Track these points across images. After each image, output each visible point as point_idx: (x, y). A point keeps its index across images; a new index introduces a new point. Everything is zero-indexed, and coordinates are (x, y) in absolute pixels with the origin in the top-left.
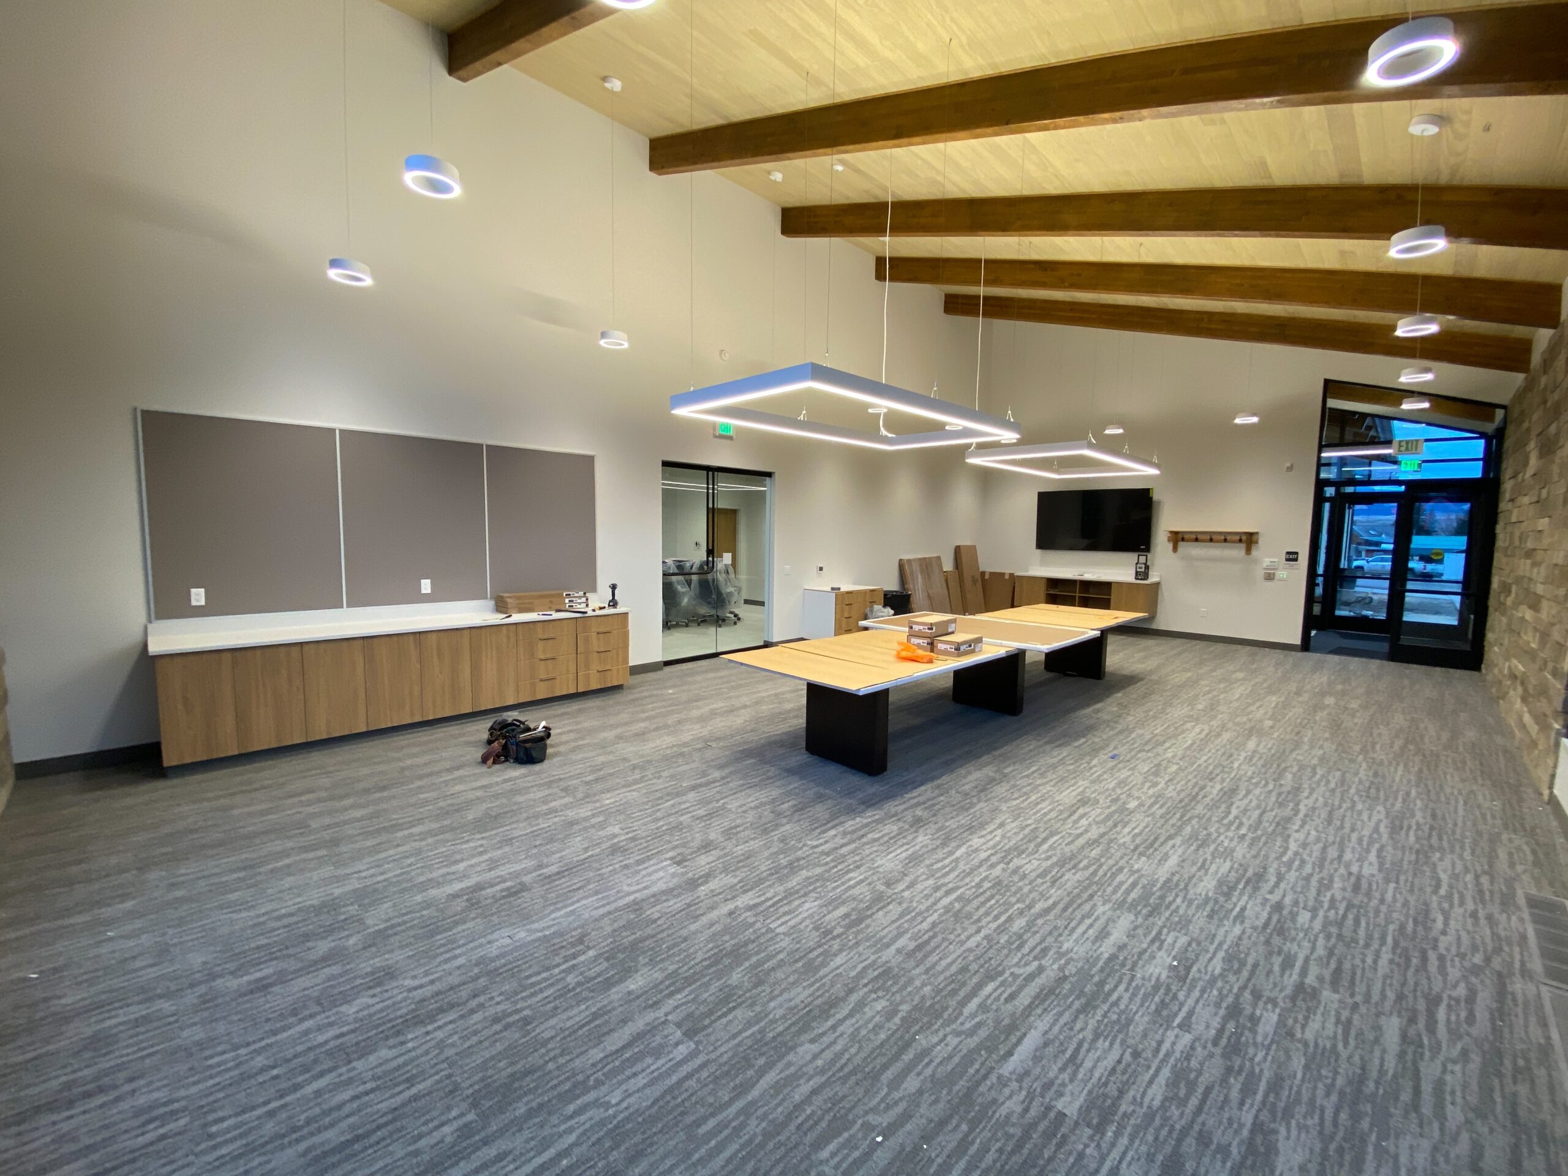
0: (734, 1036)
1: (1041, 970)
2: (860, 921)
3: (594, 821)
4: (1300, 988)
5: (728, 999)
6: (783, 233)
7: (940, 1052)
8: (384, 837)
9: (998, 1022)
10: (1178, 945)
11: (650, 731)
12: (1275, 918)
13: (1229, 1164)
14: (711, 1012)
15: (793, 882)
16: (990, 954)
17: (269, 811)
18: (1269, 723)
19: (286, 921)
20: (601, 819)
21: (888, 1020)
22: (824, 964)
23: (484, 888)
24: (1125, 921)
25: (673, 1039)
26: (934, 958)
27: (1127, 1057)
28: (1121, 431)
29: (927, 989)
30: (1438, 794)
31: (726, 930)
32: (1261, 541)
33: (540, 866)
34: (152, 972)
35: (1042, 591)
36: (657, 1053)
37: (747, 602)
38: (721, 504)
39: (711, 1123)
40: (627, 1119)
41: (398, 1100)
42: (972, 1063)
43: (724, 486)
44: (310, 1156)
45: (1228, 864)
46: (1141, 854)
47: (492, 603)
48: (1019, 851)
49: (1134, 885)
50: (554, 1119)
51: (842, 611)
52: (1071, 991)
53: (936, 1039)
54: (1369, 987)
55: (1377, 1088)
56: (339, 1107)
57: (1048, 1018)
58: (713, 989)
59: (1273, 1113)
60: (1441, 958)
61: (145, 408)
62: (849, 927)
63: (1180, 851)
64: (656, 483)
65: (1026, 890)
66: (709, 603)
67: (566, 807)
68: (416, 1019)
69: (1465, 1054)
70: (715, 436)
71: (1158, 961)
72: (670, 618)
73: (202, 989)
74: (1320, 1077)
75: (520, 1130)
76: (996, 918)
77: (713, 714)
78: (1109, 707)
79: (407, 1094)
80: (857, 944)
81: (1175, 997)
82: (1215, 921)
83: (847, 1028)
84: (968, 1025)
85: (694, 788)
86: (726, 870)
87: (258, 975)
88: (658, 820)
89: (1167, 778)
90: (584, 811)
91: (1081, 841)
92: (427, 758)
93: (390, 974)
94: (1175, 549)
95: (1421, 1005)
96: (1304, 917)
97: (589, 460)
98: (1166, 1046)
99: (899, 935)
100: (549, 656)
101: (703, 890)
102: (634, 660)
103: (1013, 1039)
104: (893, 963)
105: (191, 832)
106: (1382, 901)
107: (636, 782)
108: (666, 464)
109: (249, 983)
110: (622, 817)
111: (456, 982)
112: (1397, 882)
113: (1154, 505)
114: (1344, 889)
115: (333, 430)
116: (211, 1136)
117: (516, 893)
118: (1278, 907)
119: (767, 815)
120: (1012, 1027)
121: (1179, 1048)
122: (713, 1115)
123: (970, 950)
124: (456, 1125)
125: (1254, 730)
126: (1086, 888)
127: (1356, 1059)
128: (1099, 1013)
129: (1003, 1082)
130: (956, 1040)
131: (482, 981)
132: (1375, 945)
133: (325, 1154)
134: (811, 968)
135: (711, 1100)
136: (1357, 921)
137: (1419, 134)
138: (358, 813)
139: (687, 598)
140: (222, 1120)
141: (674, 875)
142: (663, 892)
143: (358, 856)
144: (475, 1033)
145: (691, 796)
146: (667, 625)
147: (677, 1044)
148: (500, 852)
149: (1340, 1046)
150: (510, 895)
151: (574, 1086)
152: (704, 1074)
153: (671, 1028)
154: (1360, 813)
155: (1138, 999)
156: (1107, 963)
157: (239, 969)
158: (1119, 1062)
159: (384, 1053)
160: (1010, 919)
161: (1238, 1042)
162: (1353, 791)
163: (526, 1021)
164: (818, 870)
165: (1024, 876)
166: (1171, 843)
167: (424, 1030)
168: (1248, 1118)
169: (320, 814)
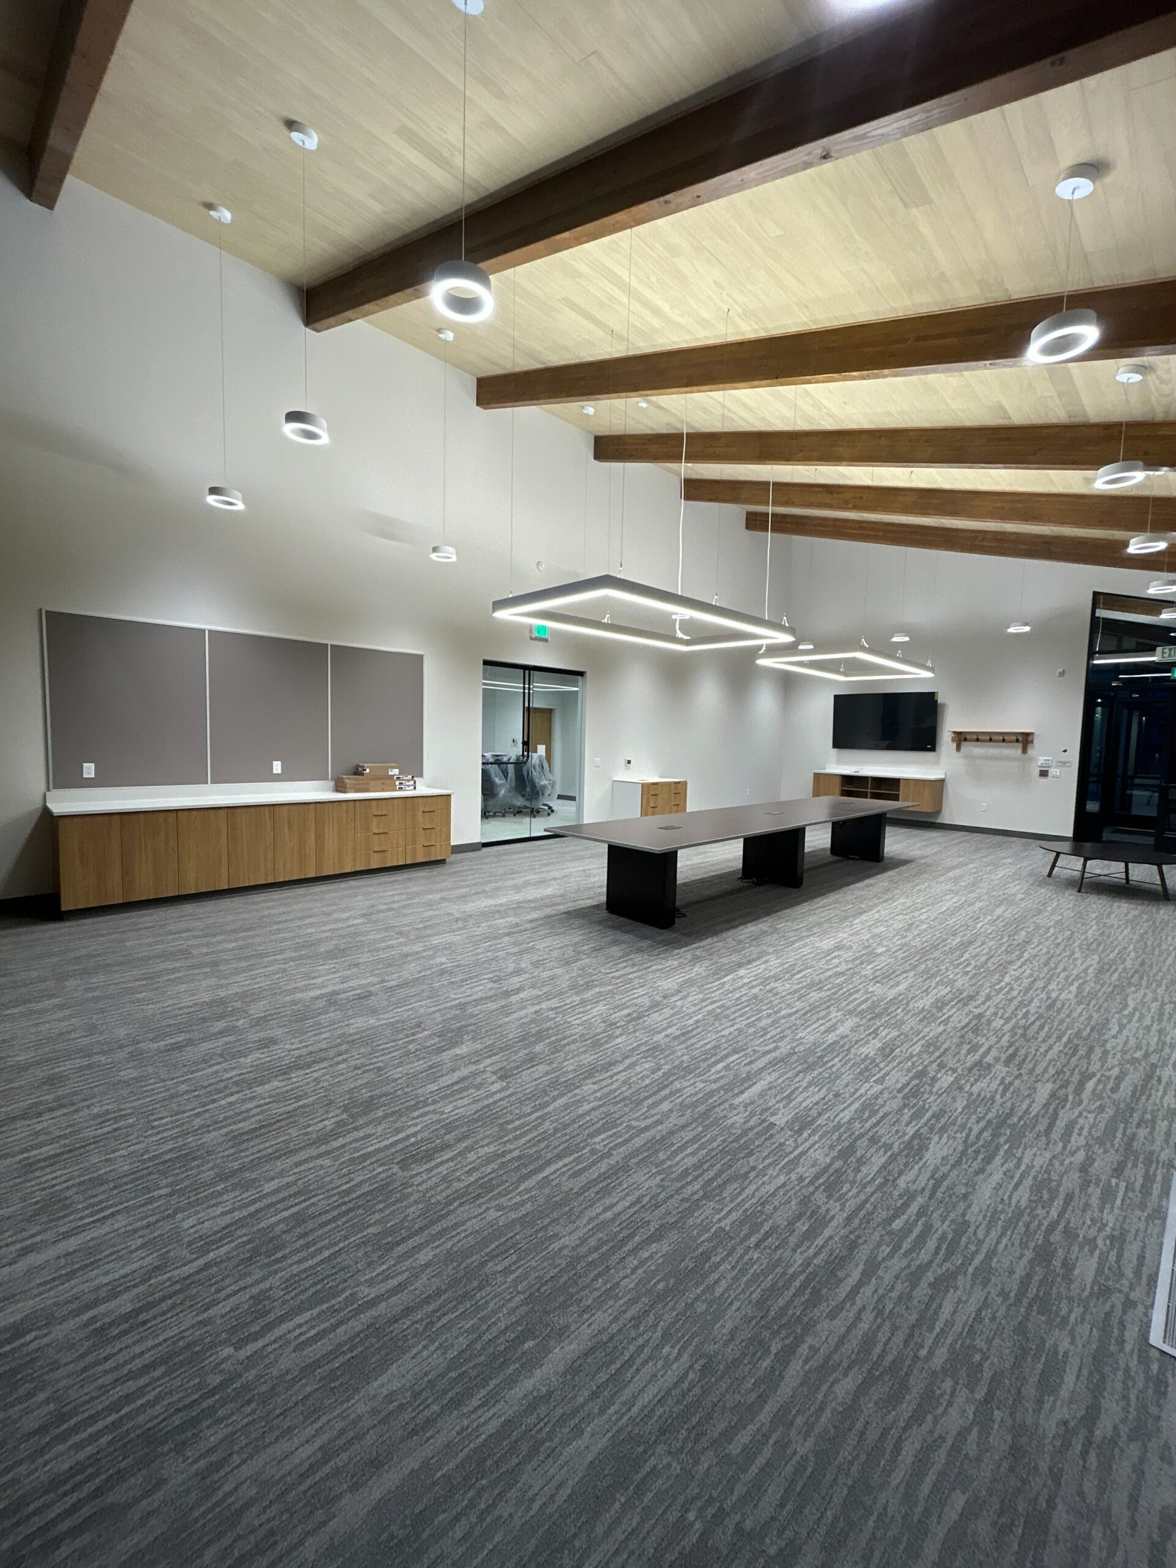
0: (536, 1080)
1: (776, 1048)
2: (639, 1018)
3: (425, 954)
4: (978, 1064)
5: (531, 1060)
6: (596, 458)
7: (690, 1090)
8: (253, 961)
9: (736, 1076)
10: (889, 1037)
11: (470, 895)
12: (974, 1023)
13: (889, 1154)
14: (518, 1067)
15: (588, 995)
16: (739, 1039)
17: (156, 943)
18: (1020, 896)
19: (186, 1011)
20: (431, 952)
21: (653, 1073)
22: (606, 1042)
23: (338, 994)
24: (851, 1022)
25: (490, 1080)
26: (693, 1040)
27: (831, 1096)
28: (907, 639)
29: (685, 1058)
30: (1154, 949)
31: (532, 1021)
32: (1036, 741)
33: (383, 981)
34: (87, 1041)
35: (837, 786)
36: (478, 1087)
37: (560, 797)
38: (536, 704)
39: (517, 1123)
40: (456, 1120)
41: (290, 1108)
42: (712, 1097)
43: (541, 687)
44: (230, 1136)
45: (949, 989)
46: (877, 982)
47: (331, 784)
48: (776, 978)
49: (865, 1001)
50: (404, 1119)
51: (648, 801)
52: (797, 1061)
53: (688, 1084)
54: (1035, 1065)
55: (1019, 1122)
56: (247, 1111)
57: (774, 1075)
58: (521, 1054)
59: (932, 1129)
60: (1105, 1053)
61: (50, 609)
62: (629, 1022)
63: (910, 981)
64: (478, 683)
65: (776, 1002)
66: (523, 796)
67: (401, 944)
68: (296, 1066)
69: (1101, 1108)
70: (531, 639)
71: (870, 1045)
72: (489, 808)
73: (130, 1049)
74: (975, 1112)
75: (380, 1124)
76: (748, 1018)
77: (526, 884)
78: (880, 882)
79: (296, 1105)
80: (635, 1031)
81: (878, 1065)
82: (924, 1023)
83: (622, 1077)
84: (713, 1077)
85: (509, 934)
86: (533, 986)
87: (172, 1041)
88: (478, 954)
89: (916, 933)
90: (417, 948)
91: (830, 973)
92: (281, 910)
93: (273, 1041)
94: (958, 749)
95: (1076, 1078)
96: (998, 1023)
97: (419, 658)
98: (862, 1091)
99: (670, 1027)
100: (381, 831)
101: (514, 999)
102: (454, 842)
103: (746, 1085)
104: (662, 1042)
105: (94, 956)
106: (1068, 1016)
107: (460, 929)
108: (486, 663)
109: (166, 1045)
110: (448, 952)
111: (325, 1046)
112: (1088, 1005)
113: (939, 709)
114: (1040, 1007)
115: (204, 631)
116: (153, 1128)
117: (365, 997)
118: (980, 1016)
119: (570, 951)
120: (748, 1078)
121: (870, 1093)
122: (519, 1119)
123: (724, 1036)
124: (333, 1120)
125: (1008, 901)
126: (825, 1002)
127: (1009, 1104)
128: (816, 1072)
129: (733, 1107)
130: (703, 1085)
131: (344, 1047)
132: (1051, 1041)
133: (241, 1135)
134: (596, 1044)
135: (517, 1111)
136: (1042, 1027)
137: (1125, 381)
138: (231, 946)
139: (504, 787)
140: (161, 1118)
141: (491, 989)
142: (482, 999)
143: (237, 972)
144: (342, 1074)
145: (506, 939)
146: (485, 815)
147: (493, 1083)
148: (349, 972)
149: (998, 1097)
150: (361, 998)
151: (418, 1103)
152: (513, 1098)
153: (489, 1075)
154: (1075, 959)
155: (848, 1067)
156: (829, 1046)
157: (155, 1038)
158: (823, 1099)
159: (275, 1084)
160: (759, 1019)
161: (918, 1091)
162: (1076, 944)
163: (379, 1069)
164: (609, 988)
165: (777, 994)
166: (904, 975)
167: (302, 1072)
168: (911, 1131)
169: (199, 946)
